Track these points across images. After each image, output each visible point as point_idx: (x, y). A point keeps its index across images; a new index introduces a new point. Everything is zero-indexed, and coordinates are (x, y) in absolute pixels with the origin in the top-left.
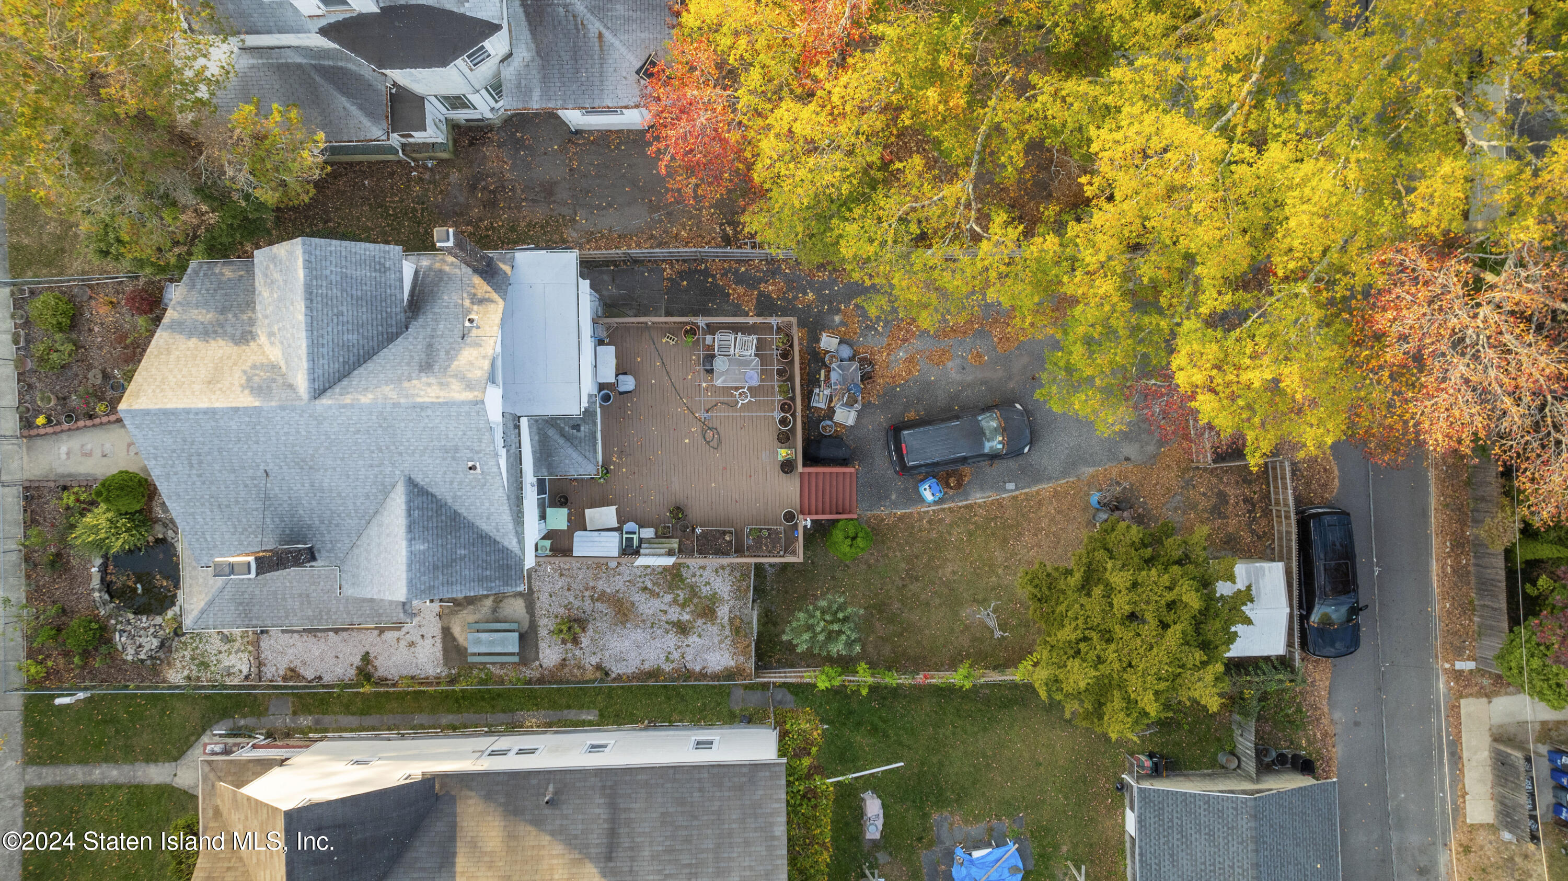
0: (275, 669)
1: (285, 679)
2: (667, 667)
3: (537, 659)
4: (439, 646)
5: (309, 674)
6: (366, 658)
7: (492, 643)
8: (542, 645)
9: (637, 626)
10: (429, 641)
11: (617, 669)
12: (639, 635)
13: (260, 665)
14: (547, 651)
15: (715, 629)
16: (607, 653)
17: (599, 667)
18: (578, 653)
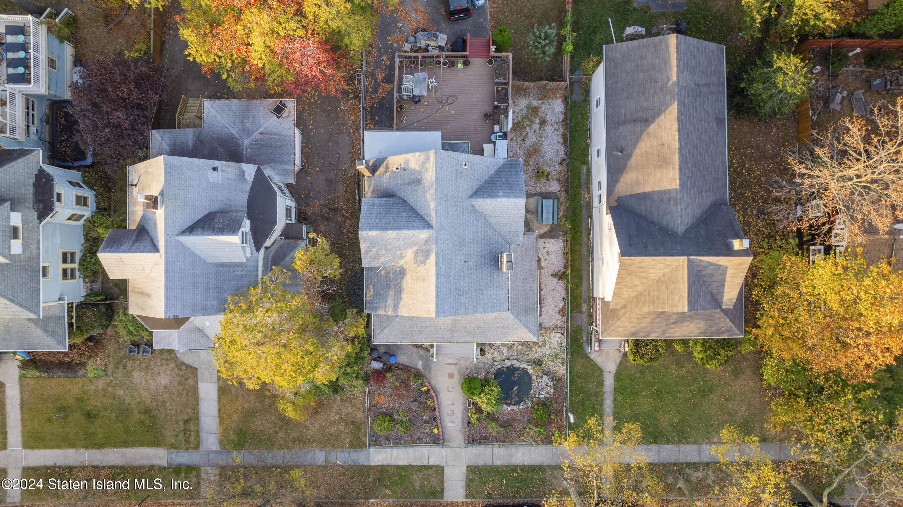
0: (559, 321)
1: (564, 316)
2: (561, 131)
3: (556, 193)
4: (549, 240)
5: (562, 304)
6: (554, 275)
7: (548, 212)
8: (549, 190)
9: (541, 144)
10: (547, 245)
11: (562, 155)
12: (546, 144)
13: (557, 327)
14: (553, 188)
15: (543, 107)
16: (554, 159)
17: (561, 163)
18: (553, 173)
